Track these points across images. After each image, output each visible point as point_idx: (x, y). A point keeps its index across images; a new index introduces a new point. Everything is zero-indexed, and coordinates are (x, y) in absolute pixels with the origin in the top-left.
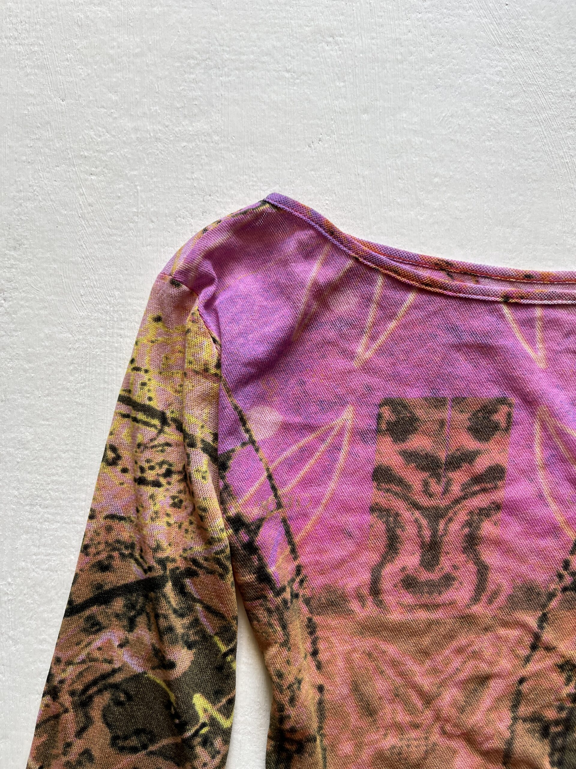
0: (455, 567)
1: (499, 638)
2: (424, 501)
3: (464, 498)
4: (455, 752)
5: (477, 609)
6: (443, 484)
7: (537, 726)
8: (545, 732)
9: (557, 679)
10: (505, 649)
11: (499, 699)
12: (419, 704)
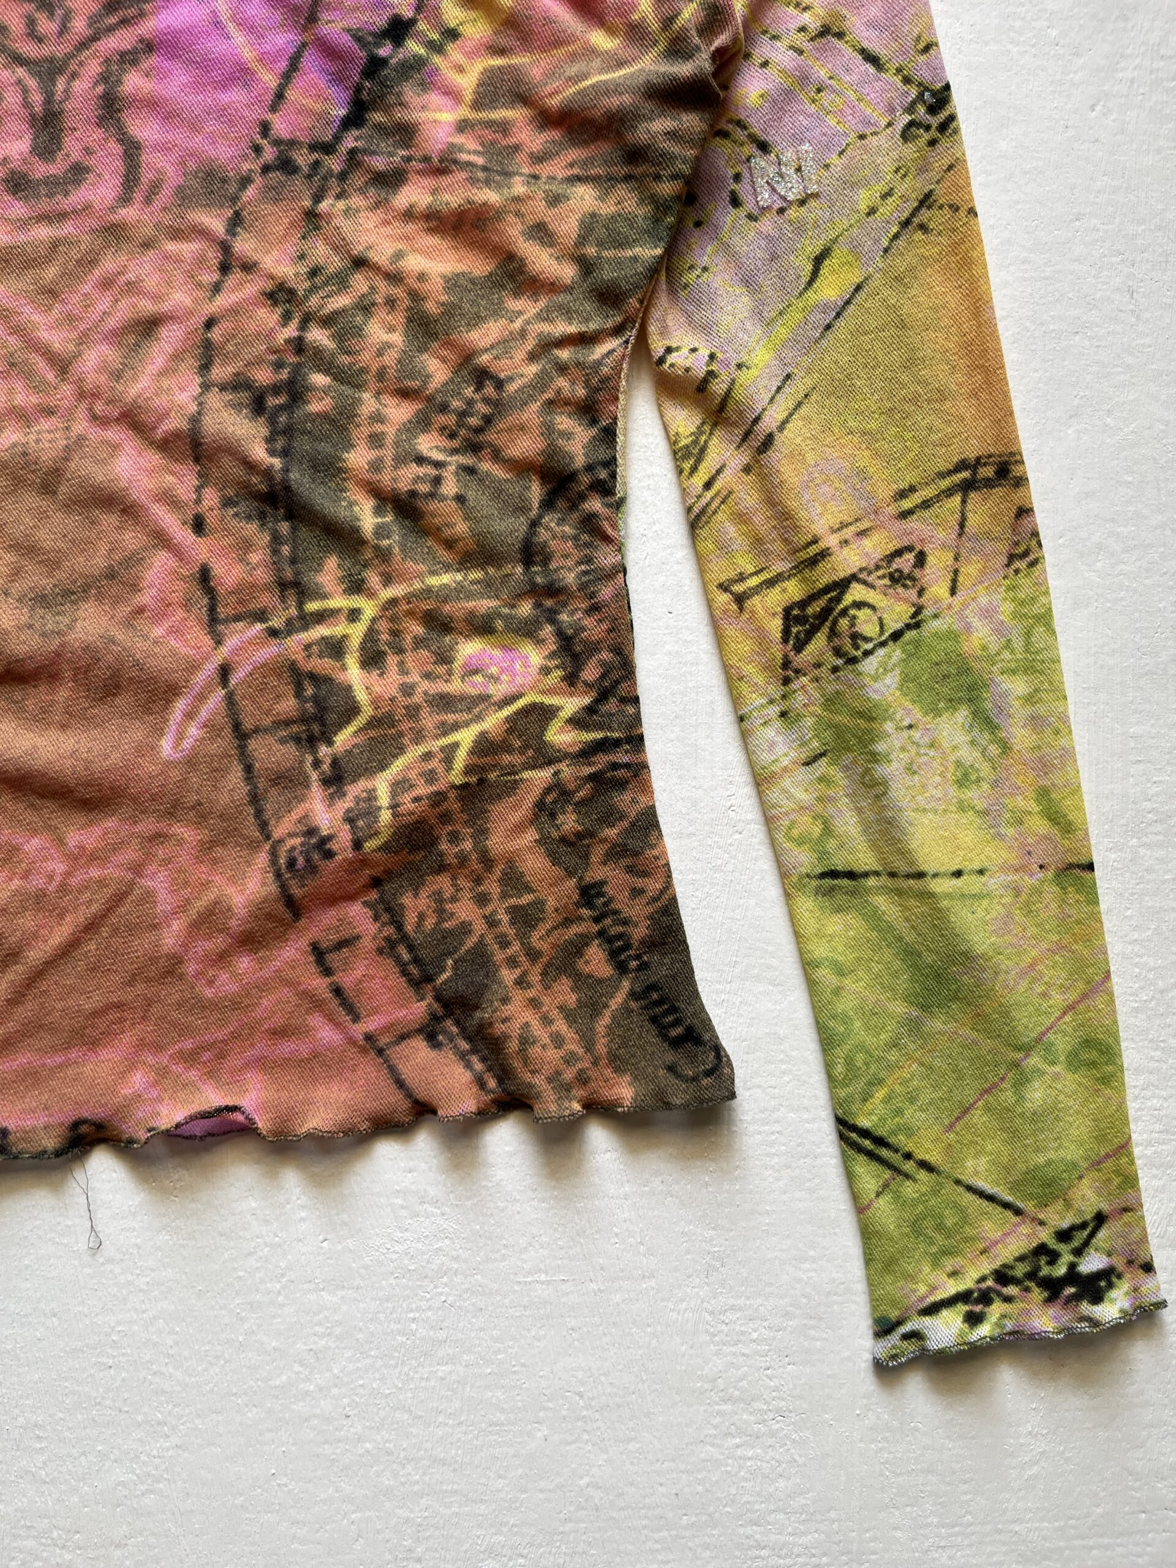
0: (88, 151)
1: (167, 257)
2: (29, 49)
3: (95, 38)
4: (115, 447)
5: (129, 213)
6: (58, 19)
7: (245, 396)
8: (258, 406)
9: (267, 317)
10: (179, 277)
11: (177, 357)
12: (50, 376)
